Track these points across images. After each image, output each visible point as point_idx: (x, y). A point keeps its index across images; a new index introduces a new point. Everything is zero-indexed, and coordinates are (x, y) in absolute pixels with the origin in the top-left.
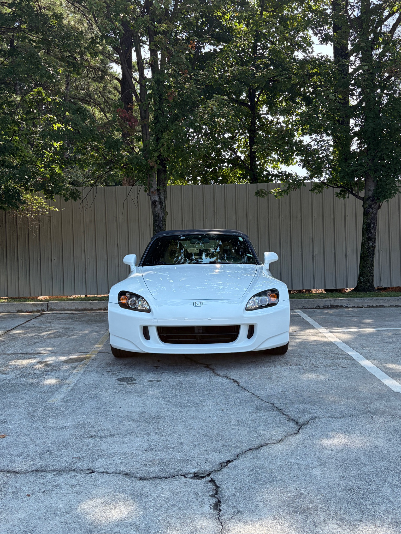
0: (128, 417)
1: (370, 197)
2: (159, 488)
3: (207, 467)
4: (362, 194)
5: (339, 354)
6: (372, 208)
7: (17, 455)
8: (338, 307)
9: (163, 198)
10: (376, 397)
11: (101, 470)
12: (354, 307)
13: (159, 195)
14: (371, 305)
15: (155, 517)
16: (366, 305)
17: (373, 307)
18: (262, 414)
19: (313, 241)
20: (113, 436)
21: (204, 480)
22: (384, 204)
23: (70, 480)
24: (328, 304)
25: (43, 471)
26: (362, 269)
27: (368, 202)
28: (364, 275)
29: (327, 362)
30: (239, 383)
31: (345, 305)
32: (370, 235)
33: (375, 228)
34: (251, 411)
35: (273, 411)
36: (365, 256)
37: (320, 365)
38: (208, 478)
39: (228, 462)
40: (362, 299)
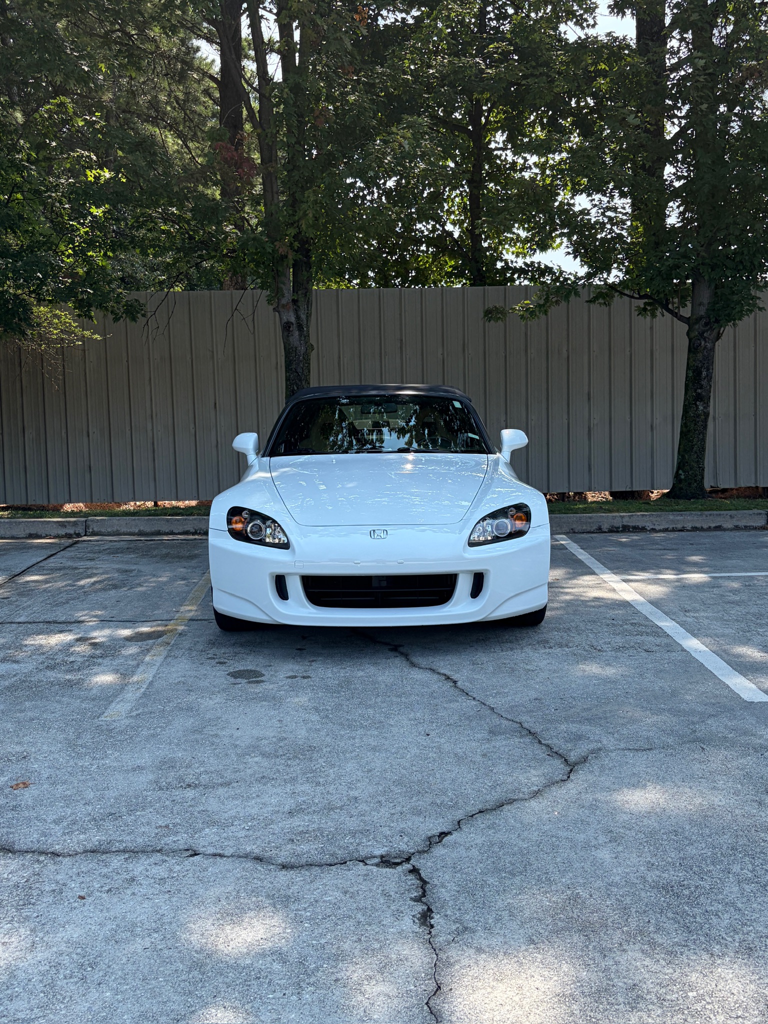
0: (254, 748)
1: (701, 318)
2: (317, 884)
3: (404, 845)
4: (686, 312)
5: (640, 625)
6: (705, 339)
7: (54, 821)
8: (637, 529)
9: (303, 317)
10: (710, 710)
11: (211, 850)
12: (666, 530)
13: (296, 311)
14: (698, 525)
15: (315, 938)
16: (689, 526)
17: (702, 529)
18: (500, 742)
19: (589, 399)
20: (228, 784)
21: (399, 868)
22: (728, 331)
23: (155, 870)
24: (618, 523)
25: (105, 852)
26: (683, 456)
27: (697, 327)
28: (687, 468)
29: (619, 640)
30: (455, 682)
31: (649, 526)
32: (699, 391)
33: (709, 377)
34: (480, 736)
35: (522, 737)
36: (689, 431)
37: (605, 647)
38: (408, 866)
39: (443, 835)
40: (682, 515)
